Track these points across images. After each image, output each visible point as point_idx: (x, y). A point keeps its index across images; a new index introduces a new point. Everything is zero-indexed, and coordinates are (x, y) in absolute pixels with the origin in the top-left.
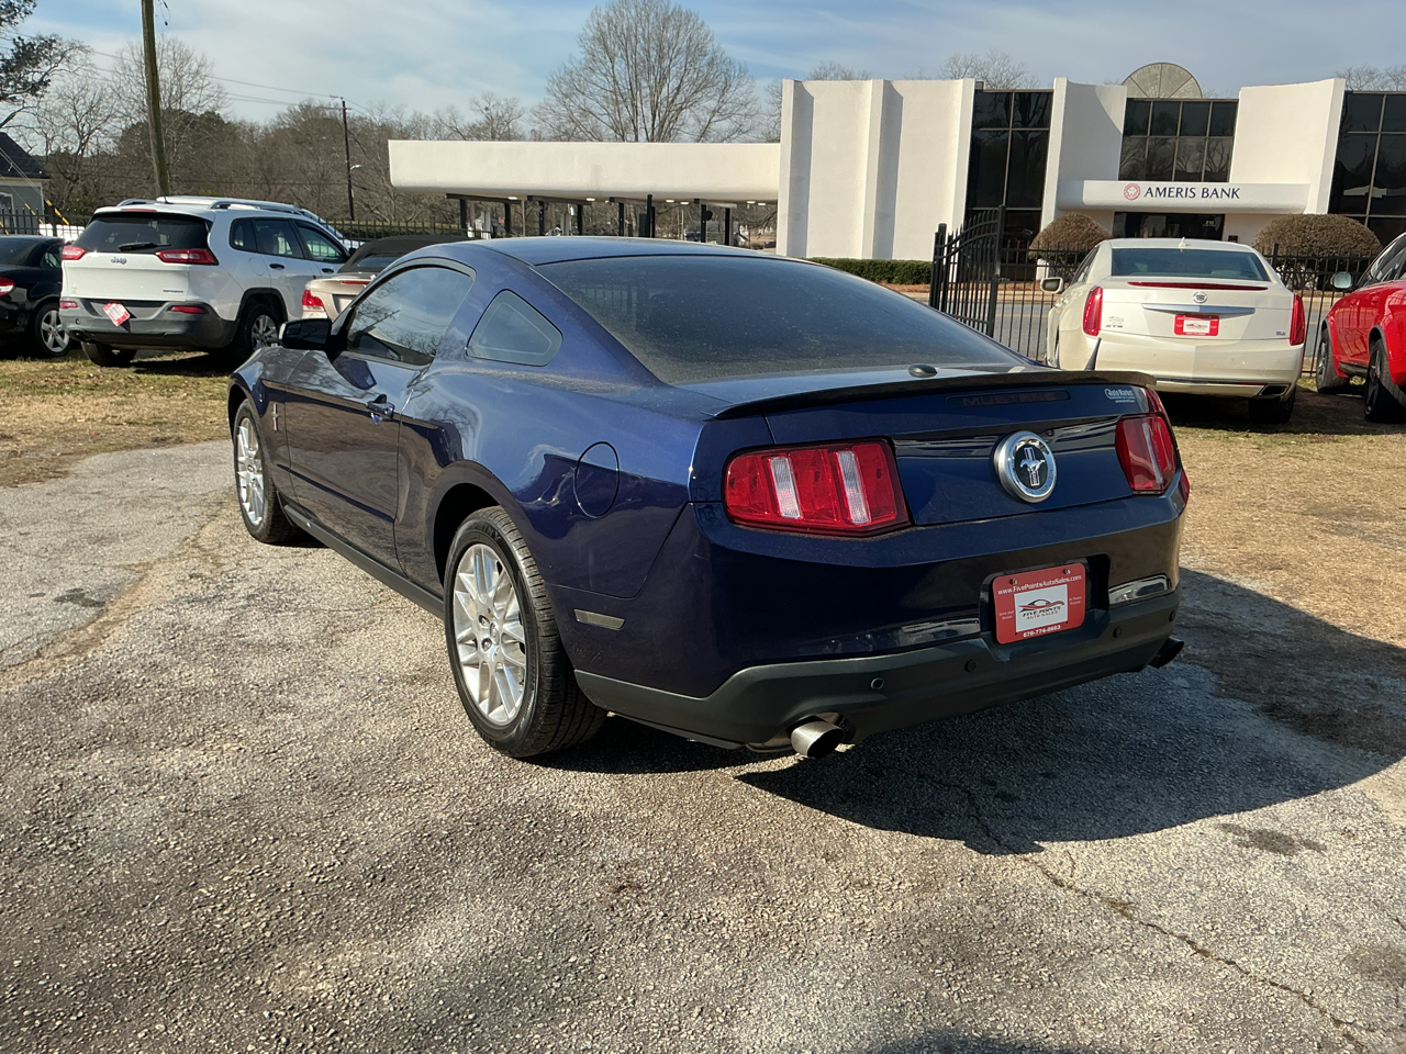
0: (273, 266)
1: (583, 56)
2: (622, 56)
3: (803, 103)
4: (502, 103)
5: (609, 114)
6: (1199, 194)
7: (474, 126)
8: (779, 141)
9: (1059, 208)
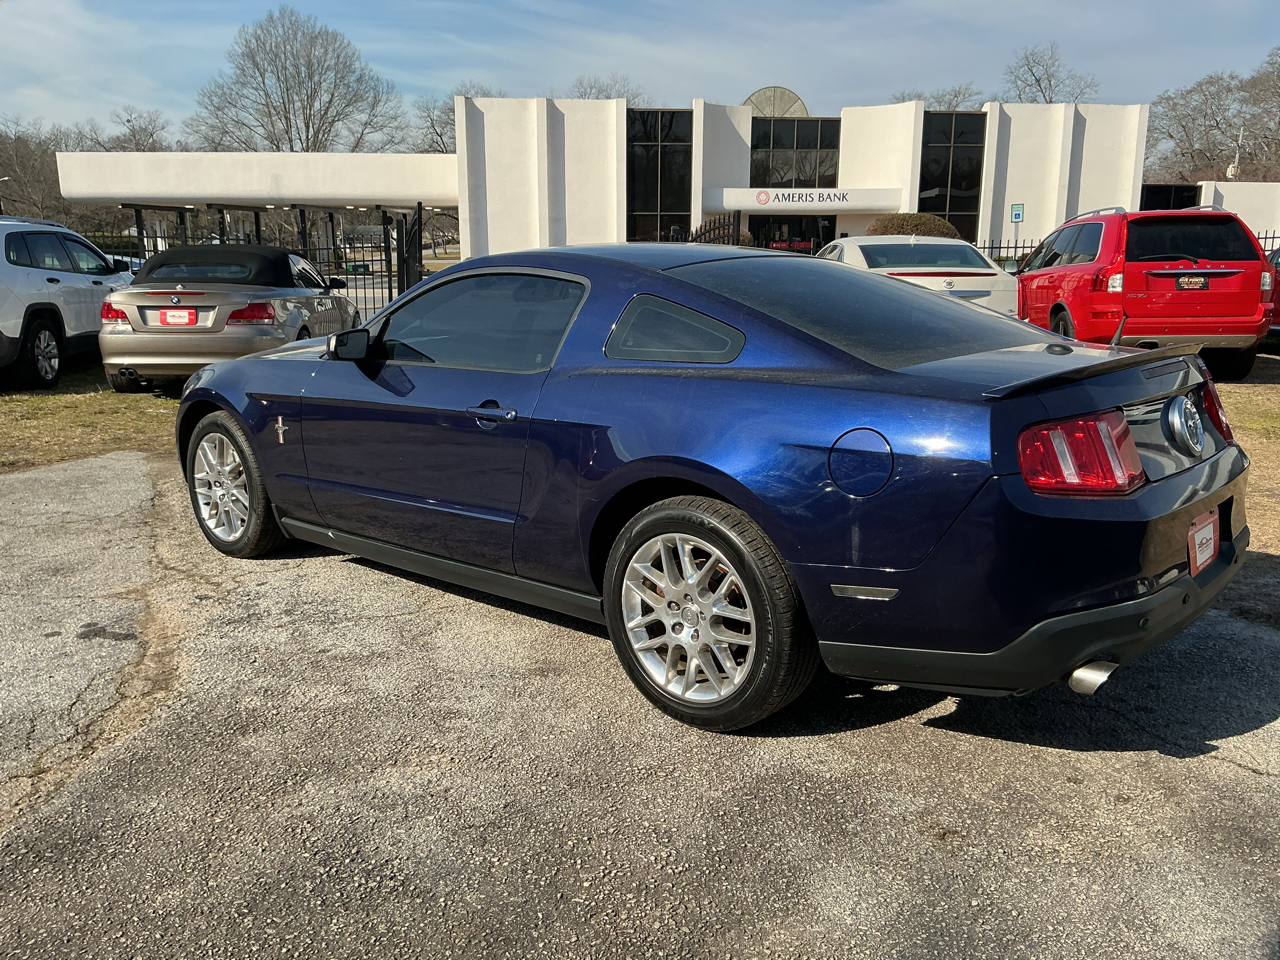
0: (51, 280)
1: (232, 71)
2: (272, 72)
3: (475, 118)
4: (145, 115)
5: (262, 125)
6: (816, 198)
7: (118, 137)
8: (454, 152)
9: (705, 212)
